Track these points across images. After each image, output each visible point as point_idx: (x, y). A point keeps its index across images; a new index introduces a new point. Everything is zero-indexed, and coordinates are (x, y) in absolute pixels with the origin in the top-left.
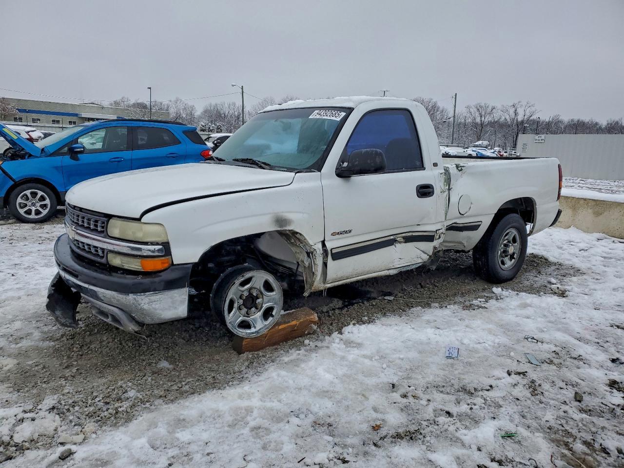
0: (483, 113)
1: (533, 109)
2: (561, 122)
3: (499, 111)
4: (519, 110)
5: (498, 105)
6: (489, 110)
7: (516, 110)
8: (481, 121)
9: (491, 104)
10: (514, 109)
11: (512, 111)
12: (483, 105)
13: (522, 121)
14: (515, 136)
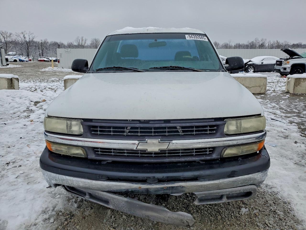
0: (5, 36)
1: (33, 35)
2: (48, 42)
3: (14, 36)
4: (26, 36)
5: (13, 33)
6: (8, 35)
7: (24, 35)
8: (5, 40)
9: (9, 32)
10: (23, 35)
11: (22, 36)
12: (4, 31)
13: (29, 41)
14: (27, 50)
